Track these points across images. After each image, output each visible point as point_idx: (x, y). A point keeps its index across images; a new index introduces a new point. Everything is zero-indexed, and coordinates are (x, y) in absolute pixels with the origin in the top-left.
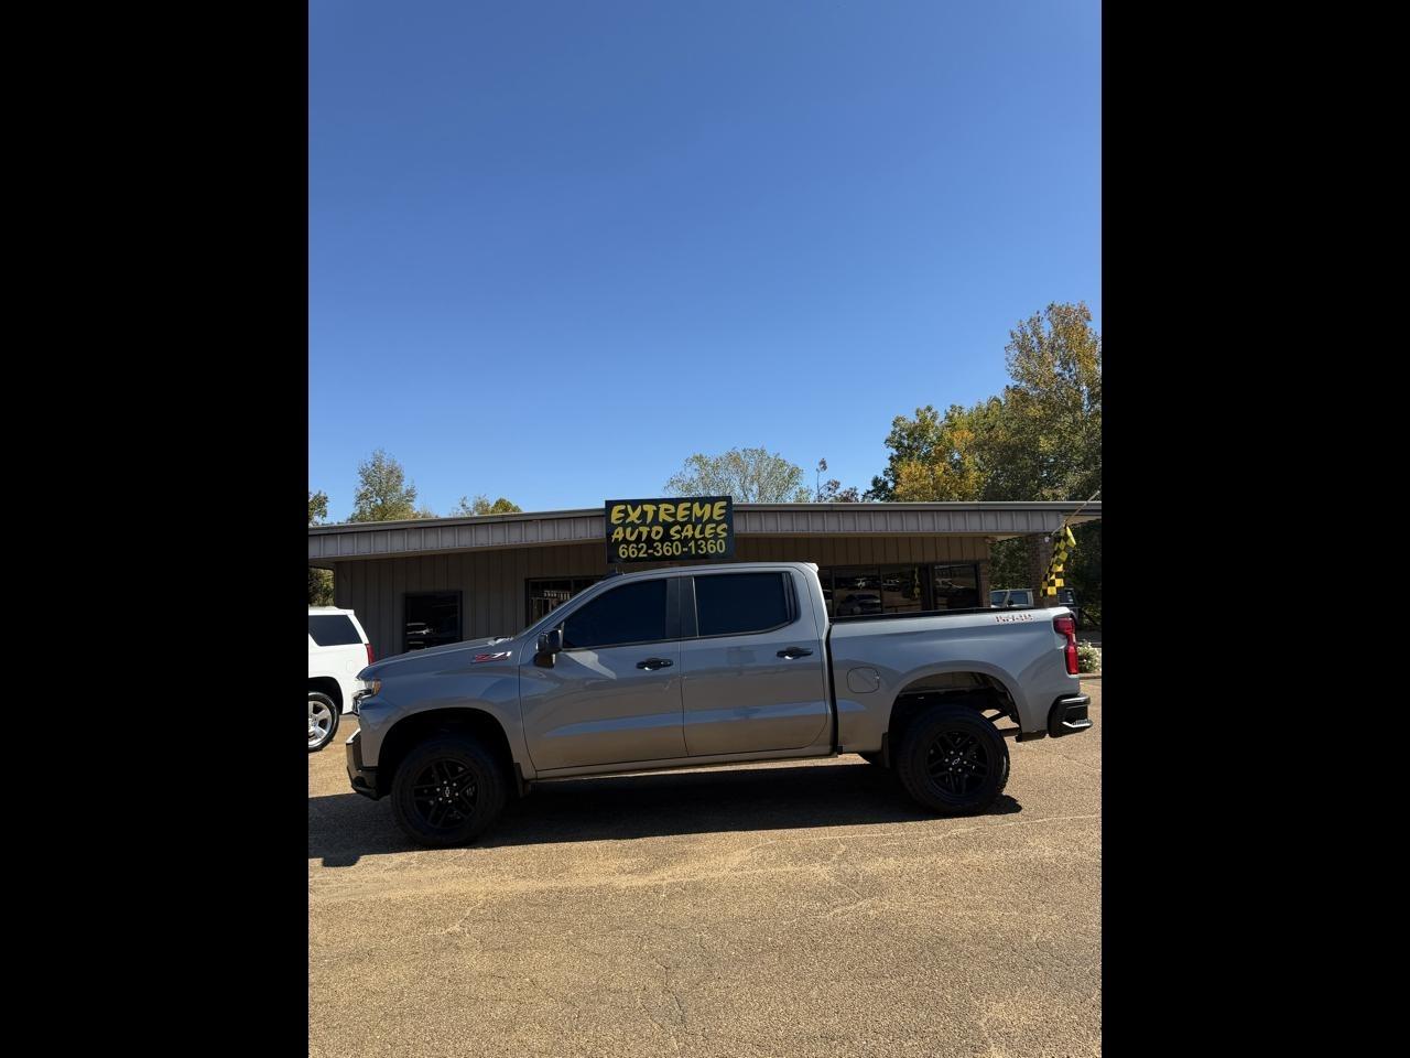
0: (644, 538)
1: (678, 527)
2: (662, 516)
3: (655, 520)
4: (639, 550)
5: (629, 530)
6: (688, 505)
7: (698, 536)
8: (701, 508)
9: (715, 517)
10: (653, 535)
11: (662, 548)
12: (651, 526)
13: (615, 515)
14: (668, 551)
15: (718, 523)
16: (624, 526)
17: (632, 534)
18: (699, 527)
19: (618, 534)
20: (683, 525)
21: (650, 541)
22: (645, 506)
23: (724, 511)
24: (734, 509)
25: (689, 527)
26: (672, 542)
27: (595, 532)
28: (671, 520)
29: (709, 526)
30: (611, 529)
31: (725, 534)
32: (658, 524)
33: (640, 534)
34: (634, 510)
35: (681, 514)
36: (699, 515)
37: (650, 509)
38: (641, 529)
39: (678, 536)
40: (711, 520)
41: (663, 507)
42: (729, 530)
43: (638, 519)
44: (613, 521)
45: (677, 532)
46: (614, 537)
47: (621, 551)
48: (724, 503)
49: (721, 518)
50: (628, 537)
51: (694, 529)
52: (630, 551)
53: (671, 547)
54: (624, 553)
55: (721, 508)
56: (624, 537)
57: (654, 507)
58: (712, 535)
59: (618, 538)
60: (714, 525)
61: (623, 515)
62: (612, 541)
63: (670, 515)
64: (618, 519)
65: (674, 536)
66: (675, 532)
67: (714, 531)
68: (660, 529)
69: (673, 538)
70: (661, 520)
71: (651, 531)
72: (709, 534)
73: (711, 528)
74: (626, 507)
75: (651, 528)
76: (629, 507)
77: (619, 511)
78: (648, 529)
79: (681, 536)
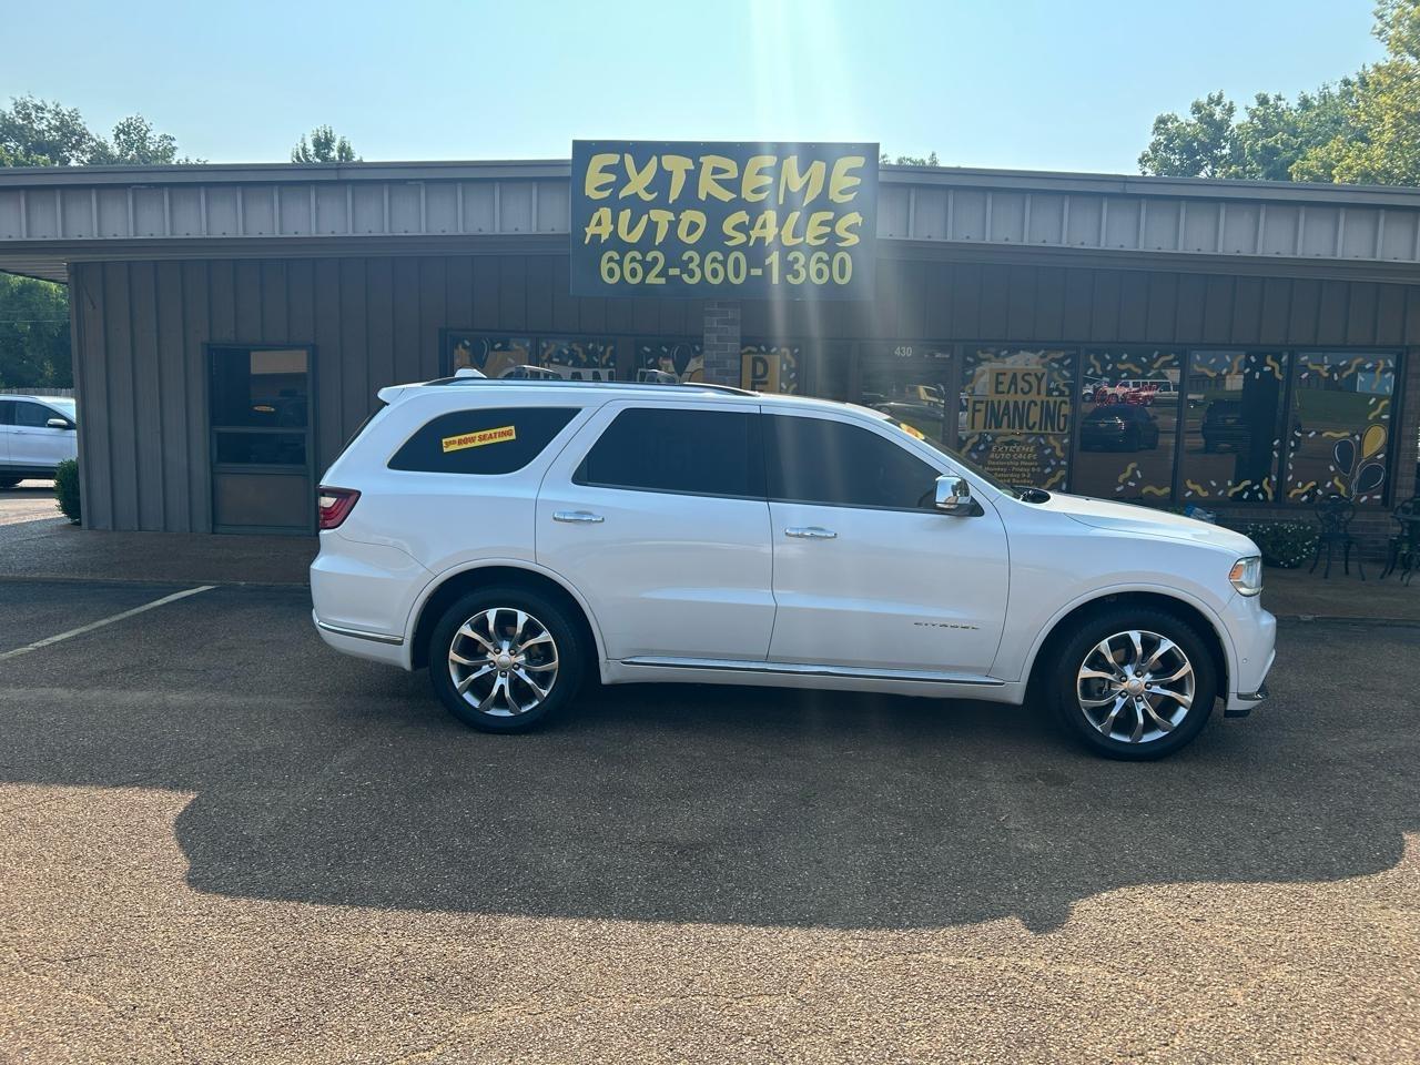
0: (659, 239)
1: (741, 217)
2: (707, 186)
3: (689, 198)
4: (648, 267)
5: (625, 215)
6: (772, 161)
7: (788, 240)
8: (804, 167)
9: (834, 196)
10: (682, 233)
11: (701, 266)
12: (677, 208)
13: (595, 179)
14: (715, 273)
15: (841, 211)
16: (616, 205)
17: (631, 227)
18: (794, 216)
19: (601, 226)
20: (755, 210)
21: (673, 246)
22: (665, 159)
24: (883, 176)
25: (770, 216)
26: (727, 251)
27: (547, 217)
28: (726, 196)
29: (817, 217)
30: (583, 209)
31: (853, 240)
32: (696, 205)
33: (652, 227)
34: (639, 170)
35: (752, 182)
36: (795, 189)
37: (678, 166)
38: (655, 215)
39: (740, 238)
40: (823, 202)
41: (709, 162)
42: (866, 230)
43: (648, 190)
44: (591, 192)
45: (739, 227)
46: (591, 230)
47: (605, 267)
48: (859, 162)
49: (850, 197)
50: (623, 233)
51: (781, 224)
52: (627, 267)
53: (724, 264)
54: (611, 273)
55: (851, 172)
56: (615, 233)
57: (689, 164)
58: (823, 241)
59: (600, 235)
60: (829, 216)
61: (612, 178)
62: (586, 242)
63: (724, 184)
64: (600, 188)
65: (731, 238)
66: (735, 228)
67: (828, 230)
68: (700, 218)
69: (730, 243)
70: (702, 196)
71: (678, 221)
72: (817, 238)
73: (822, 223)
74: (622, 160)
75: (677, 215)
76: (629, 159)
77: (605, 169)
78: (671, 217)
79: (749, 237)
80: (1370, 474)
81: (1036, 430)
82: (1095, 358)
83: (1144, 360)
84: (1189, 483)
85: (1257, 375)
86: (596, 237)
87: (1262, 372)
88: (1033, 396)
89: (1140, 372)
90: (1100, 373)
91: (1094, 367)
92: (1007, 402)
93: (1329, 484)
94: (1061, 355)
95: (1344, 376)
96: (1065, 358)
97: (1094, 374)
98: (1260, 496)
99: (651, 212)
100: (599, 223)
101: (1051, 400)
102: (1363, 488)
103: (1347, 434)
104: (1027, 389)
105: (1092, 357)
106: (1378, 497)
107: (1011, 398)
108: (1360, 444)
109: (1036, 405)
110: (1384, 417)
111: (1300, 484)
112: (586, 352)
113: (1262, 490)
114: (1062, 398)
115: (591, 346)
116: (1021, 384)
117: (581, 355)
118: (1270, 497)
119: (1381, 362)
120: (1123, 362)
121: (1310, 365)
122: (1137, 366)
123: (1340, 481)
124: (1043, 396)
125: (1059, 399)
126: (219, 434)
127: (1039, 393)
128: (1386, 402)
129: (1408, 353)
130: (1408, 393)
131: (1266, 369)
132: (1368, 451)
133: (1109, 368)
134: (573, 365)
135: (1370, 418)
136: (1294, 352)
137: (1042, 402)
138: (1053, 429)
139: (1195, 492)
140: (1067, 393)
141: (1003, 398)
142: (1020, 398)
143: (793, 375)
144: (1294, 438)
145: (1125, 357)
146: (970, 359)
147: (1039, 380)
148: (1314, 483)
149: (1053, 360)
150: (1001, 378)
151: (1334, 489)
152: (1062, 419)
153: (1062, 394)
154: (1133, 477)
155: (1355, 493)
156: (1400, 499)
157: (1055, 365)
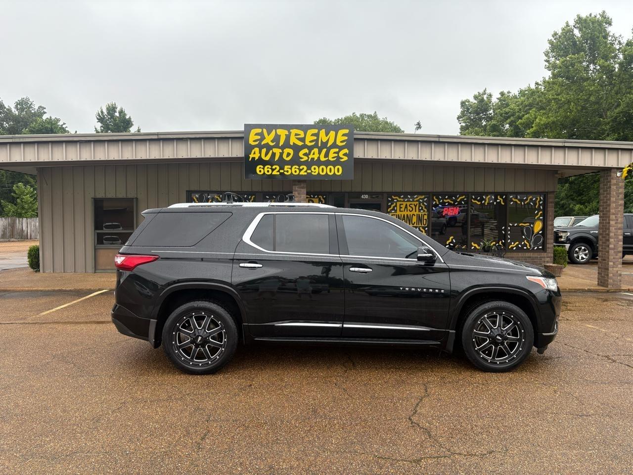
0: (277, 158)
1: (306, 151)
2: (293, 140)
3: (287, 145)
4: (272, 169)
5: (264, 151)
6: (316, 131)
7: (323, 159)
8: (327, 134)
9: (339, 143)
10: (284, 156)
11: (291, 169)
12: (283, 148)
13: (253, 138)
14: (296, 171)
15: (341, 148)
16: (261, 147)
17: (266, 154)
18: (324, 151)
19: (255, 154)
20: (310, 148)
21: (281, 162)
22: (278, 130)
23: (346, 138)
24: (355, 136)
25: (316, 150)
26: (300, 163)
27: (235, 151)
28: (300, 143)
29: (332, 151)
30: (249, 148)
31: (346, 158)
32: (290, 147)
33: (274, 154)
34: (269, 134)
35: (309, 139)
36: (324, 141)
37: (283, 133)
38: (275, 150)
39: (305, 158)
40: (334, 145)
41: (294, 131)
42: (350, 155)
43: (272, 141)
44: (251, 142)
45: (305, 154)
46: (251, 156)
47: (258, 169)
48: (346, 131)
49: (344, 143)
50: (263, 157)
51: (320, 153)
54: (260, 171)
55: (344, 135)
56: (260, 157)
57: (286, 132)
58: (335, 159)
59: (255, 158)
60: (337, 150)
61: (259, 137)
62: (250, 160)
63: (299, 139)
64: (255, 141)
65: (302, 158)
66: (303, 155)
67: (336, 155)
68: (291, 151)
69: (302, 160)
70: (292, 144)
71: (283, 152)
72: (333, 158)
73: (334, 153)
74: (262, 131)
75: (283, 150)
76: (265, 131)
77: (257, 134)
78: (281, 151)
79: (309, 158)
80: (537, 239)
81: (415, 225)
82: (436, 198)
84: (473, 243)
85: (495, 203)
87: (497, 202)
88: (413, 212)
89: (452, 202)
90: (438, 203)
91: (436, 201)
92: (404, 215)
93: (523, 243)
94: (423, 197)
95: (526, 203)
96: (425, 198)
97: (436, 203)
98: (499, 248)
99: (273, 149)
100: (254, 153)
101: (420, 213)
102: (535, 243)
103: (528, 224)
104: (411, 210)
105: (434, 198)
106: (541, 247)
107: (405, 213)
108: (533, 228)
109: (415, 215)
110: (541, 218)
111: (513, 243)
114: (424, 213)
115: (246, 196)
116: (409, 208)
118: (502, 248)
119: (538, 198)
120: (446, 199)
121: (513, 199)
122: (451, 200)
123: (527, 241)
126: (98, 233)
127: (416, 211)
128: (541, 212)
129: (548, 194)
130: (548, 209)
131: (498, 201)
132: (536, 230)
133: (441, 201)
135: (536, 218)
136: (507, 194)
137: (417, 215)
138: (421, 225)
139: (475, 247)
140: (426, 211)
141: (402, 213)
142: (409, 213)
144: (510, 226)
145: (447, 197)
146: (390, 199)
147: (416, 206)
148: (517, 243)
149: (420, 199)
150: (401, 206)
151: (525, 245)
152: (425, 221)
153: (424, 211)
154: (452, 242)
155: (532, 246)
156: (549, 248)
157: (421, 201)
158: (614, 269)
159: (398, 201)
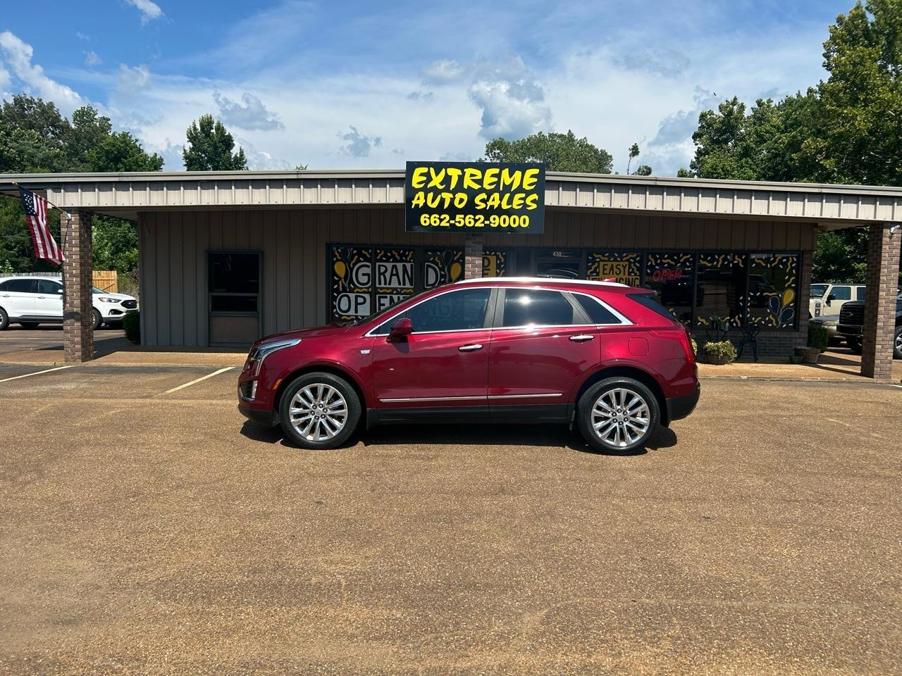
0: (446, 205)
1: (483, 196)
2: (468, 182)
4: (441, 219)
5: (430, 195)
6: (496, 171)
7: (505, 206)
9: (526, 186)
10: (456, 203)
11: (464, 219)
12: (454, 192)
13: (417, 179)
15: (528, 193)
16: (426, 191)
17: (433, 201)
18: (507, 196)
19: (419, 200)
20: (489, 193)
21: (452, 210)
22: (449, 170)
23: (535, 180)
24: (547, 178)
25: (496, 195)
26: (477, 211)
27: (395, 196)
28: (476, 187)
29: (518, 196)
30: (410, 193)
31: (534, 206)
32: (463, 191)
33: (443, 201)
34: (437, 174)
35: (488, 180)
36: (507, 183)
38: (445, 195)
39: (483, 206)
40: (520, 189)
41: (469, 171)
42: (540, 202)
43: (441, 184)
44: (415, 185)
45: (483, 201)
46: (415, 202)
47: (422, 220)
48: (536, 171)
49: (533, 187)
50: (429, 203)
51: (501, 199)
52: (432, 220)
54: (425, 222)
55: (533, 176)
56: (425, 204)
57: (460, 172)
58: (520, 207)
59: (419, 205)
60: (523, 195)
61: (424, 178)
62: (413, 207)
63: (476, 181)
64: (419, 183)
65: (479, 205)
66: (480, 201)
67: (523, 202)
68: (465, 196)
69: (478, 208)
70: (465, 187)
71: (454, 198)
72: (518, 205)
73: (520, 199)
74: (429, 170)
75: (454, 195)
76: (432, 170)
77: (422, 175)
78: (451, 196)
79: (487, 205)
80: (787, 313)
82: (652, 257)
83: (676, 258)
84: (699, 318)
85: (731, 265)
86: (417, 205)
87: (734, 264)
88: (621, 275)
89: (674, 263)
90: (654, 264)
91: (651, 261)
93: (767, 318)
94: (635, 255)
95: (773, 265)
97: (652, 264)
98: (734, 324)
99: (443, 194)
101: (630, 278)
102: (784, 320)
103: (775, 294)
104: (618, 272)
105: (650, 256)
106: (791, 325)
108: (781, 299)
110: (793, 285)
111: (753, 319)
112: (399, 254)
113: (735, 321)
115: (402, 252)
116: (615, 270)
117: (397, 256)
118: (739, 325)
119: (790, 258)
120: (665, 259)
121: (756, 260)
122: (672, 260)
123: (773, 317)
124: (626, 276)
125: (634, 277)
126: (213, 296)
127: (624, 274)
128: (793, 278)
129: (803, 254)
130: (803, 274)
132: (786, 302)
133: (659, 262)
134: (392, 262)
135: (786, 286)
136: (748, 253)
137: (626, 279)
139: (702, 322)
140: (638, 274)
141: (607, 277)
142: (615, 276)
143: (502, 266)
144: (750, 296)
145: (666, 256)
146: (590, 258)
147: (624, 268)
148: (760, 318)
149: (631, 258)
150: (606, 267)
151: (770, 321)
153: (636, 274)
155: (780, 323)
156: (802, 326)
157: (632, 261)
158: (883, 354)
159: (601, 260)
